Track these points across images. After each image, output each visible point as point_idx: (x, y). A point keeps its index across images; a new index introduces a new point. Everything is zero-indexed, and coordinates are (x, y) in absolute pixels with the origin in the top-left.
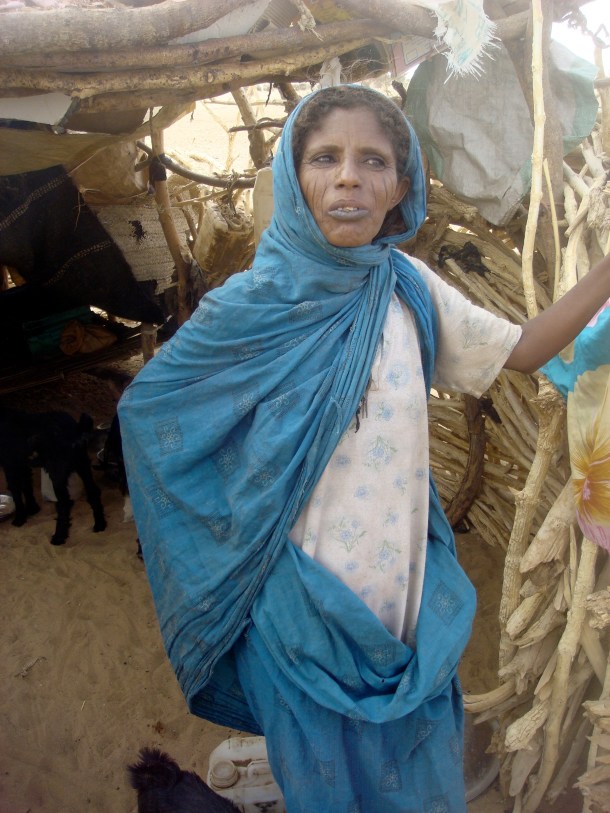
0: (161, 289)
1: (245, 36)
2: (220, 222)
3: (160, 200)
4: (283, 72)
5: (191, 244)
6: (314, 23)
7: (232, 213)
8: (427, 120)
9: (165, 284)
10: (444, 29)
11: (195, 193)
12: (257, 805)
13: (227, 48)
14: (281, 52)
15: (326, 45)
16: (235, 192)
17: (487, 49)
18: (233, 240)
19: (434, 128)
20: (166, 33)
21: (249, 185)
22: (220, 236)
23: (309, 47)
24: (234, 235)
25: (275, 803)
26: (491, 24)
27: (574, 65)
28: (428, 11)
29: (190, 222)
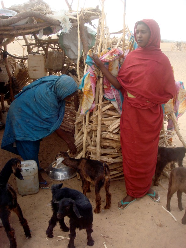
0: (5, 85)
1: (23, 25)
2: (20, 67)
3: (6, 62)
4: (31, 32)
5: (13, 74)
6: (37, 23)
7: (23, 65)
8: (63, 43)
9: (7, 83)
10: (62, 25)
11: (14, 61)
12: (25, 170)
13: (20, 27)
14: (31, 28)
15: (40, 27)
16: (24, 61)
17: (71, 28)
18: (23, 71)
19: (65, 45)
20: (9, 24)
21: (27, 59)
22: (20, 70)
23: (36, 27)
24: (23, 70)
25: (29, 169)
26: (71, 24)
27: (92, 32)
28: (59, 21)
29: (13, 68)
